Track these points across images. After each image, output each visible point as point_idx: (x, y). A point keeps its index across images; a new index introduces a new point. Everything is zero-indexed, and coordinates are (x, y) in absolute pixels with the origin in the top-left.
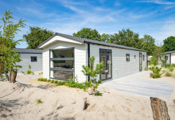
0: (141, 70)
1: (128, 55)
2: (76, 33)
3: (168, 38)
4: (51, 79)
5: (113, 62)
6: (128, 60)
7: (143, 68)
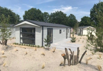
0: (67, 38)
1: (60, 31)
2: (27, 11)
3: (84, 17)
4: (21, 44)
5: (53, 34)
6: (60, 33)
7: (68, 37)
